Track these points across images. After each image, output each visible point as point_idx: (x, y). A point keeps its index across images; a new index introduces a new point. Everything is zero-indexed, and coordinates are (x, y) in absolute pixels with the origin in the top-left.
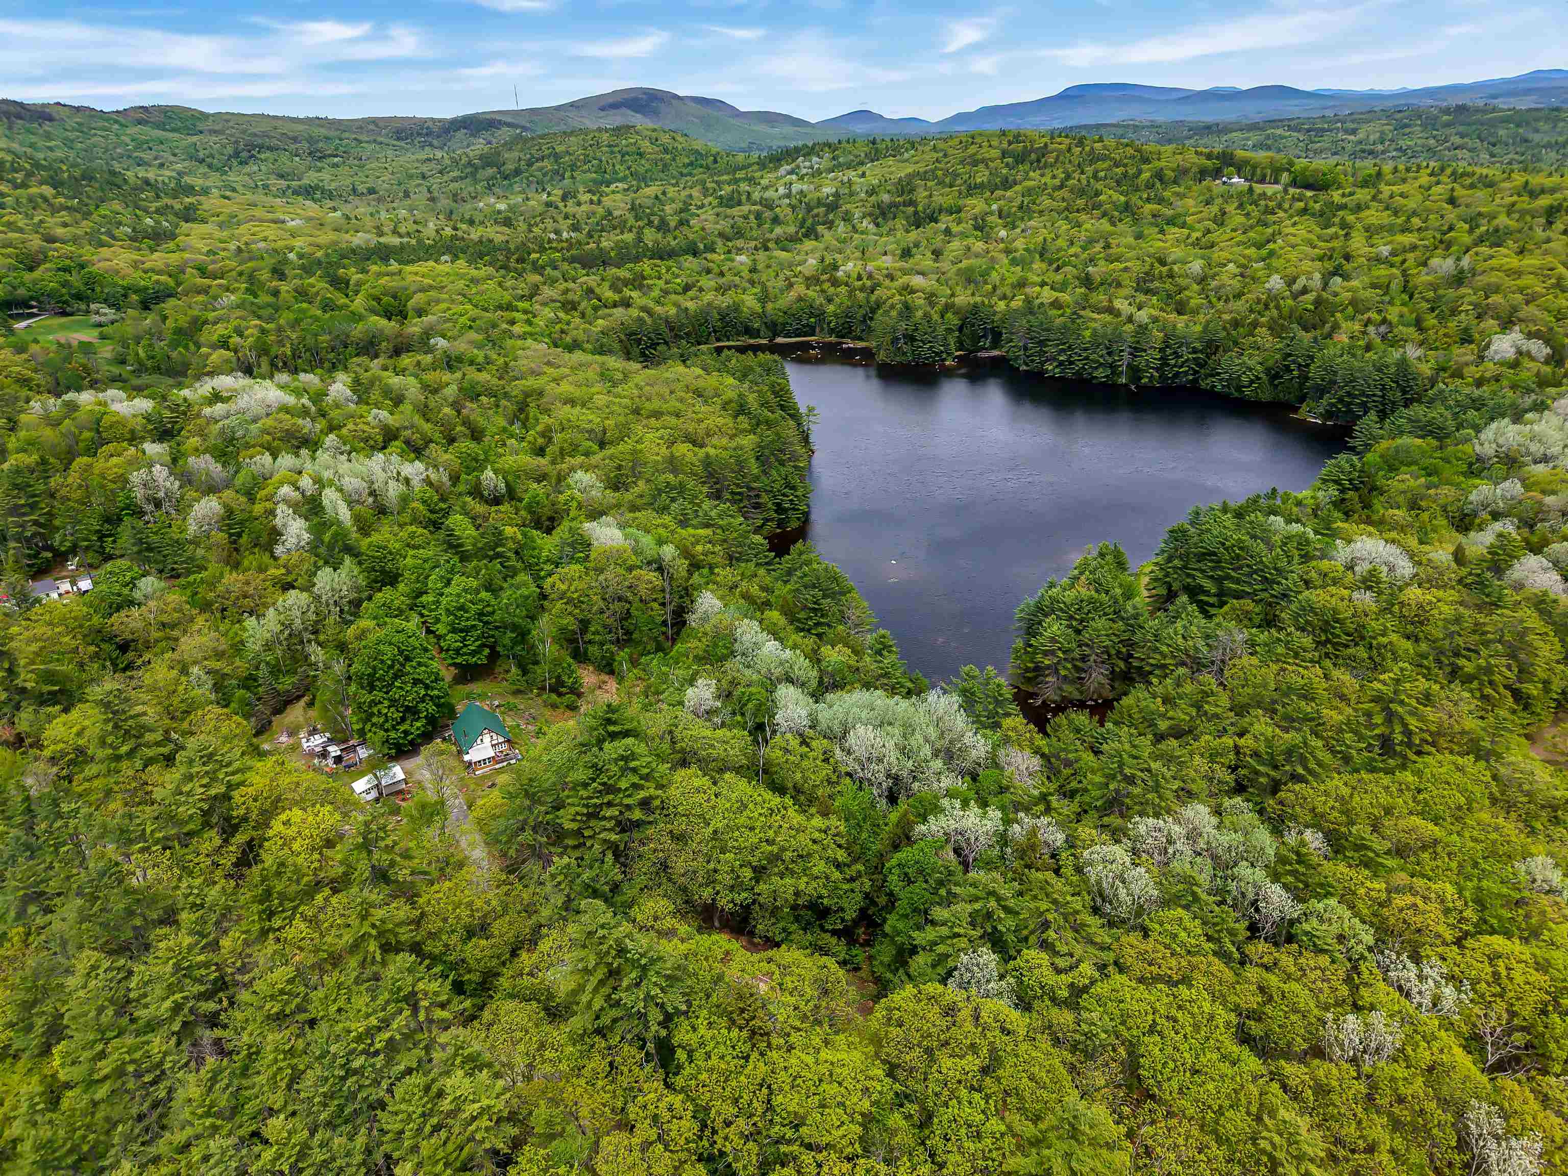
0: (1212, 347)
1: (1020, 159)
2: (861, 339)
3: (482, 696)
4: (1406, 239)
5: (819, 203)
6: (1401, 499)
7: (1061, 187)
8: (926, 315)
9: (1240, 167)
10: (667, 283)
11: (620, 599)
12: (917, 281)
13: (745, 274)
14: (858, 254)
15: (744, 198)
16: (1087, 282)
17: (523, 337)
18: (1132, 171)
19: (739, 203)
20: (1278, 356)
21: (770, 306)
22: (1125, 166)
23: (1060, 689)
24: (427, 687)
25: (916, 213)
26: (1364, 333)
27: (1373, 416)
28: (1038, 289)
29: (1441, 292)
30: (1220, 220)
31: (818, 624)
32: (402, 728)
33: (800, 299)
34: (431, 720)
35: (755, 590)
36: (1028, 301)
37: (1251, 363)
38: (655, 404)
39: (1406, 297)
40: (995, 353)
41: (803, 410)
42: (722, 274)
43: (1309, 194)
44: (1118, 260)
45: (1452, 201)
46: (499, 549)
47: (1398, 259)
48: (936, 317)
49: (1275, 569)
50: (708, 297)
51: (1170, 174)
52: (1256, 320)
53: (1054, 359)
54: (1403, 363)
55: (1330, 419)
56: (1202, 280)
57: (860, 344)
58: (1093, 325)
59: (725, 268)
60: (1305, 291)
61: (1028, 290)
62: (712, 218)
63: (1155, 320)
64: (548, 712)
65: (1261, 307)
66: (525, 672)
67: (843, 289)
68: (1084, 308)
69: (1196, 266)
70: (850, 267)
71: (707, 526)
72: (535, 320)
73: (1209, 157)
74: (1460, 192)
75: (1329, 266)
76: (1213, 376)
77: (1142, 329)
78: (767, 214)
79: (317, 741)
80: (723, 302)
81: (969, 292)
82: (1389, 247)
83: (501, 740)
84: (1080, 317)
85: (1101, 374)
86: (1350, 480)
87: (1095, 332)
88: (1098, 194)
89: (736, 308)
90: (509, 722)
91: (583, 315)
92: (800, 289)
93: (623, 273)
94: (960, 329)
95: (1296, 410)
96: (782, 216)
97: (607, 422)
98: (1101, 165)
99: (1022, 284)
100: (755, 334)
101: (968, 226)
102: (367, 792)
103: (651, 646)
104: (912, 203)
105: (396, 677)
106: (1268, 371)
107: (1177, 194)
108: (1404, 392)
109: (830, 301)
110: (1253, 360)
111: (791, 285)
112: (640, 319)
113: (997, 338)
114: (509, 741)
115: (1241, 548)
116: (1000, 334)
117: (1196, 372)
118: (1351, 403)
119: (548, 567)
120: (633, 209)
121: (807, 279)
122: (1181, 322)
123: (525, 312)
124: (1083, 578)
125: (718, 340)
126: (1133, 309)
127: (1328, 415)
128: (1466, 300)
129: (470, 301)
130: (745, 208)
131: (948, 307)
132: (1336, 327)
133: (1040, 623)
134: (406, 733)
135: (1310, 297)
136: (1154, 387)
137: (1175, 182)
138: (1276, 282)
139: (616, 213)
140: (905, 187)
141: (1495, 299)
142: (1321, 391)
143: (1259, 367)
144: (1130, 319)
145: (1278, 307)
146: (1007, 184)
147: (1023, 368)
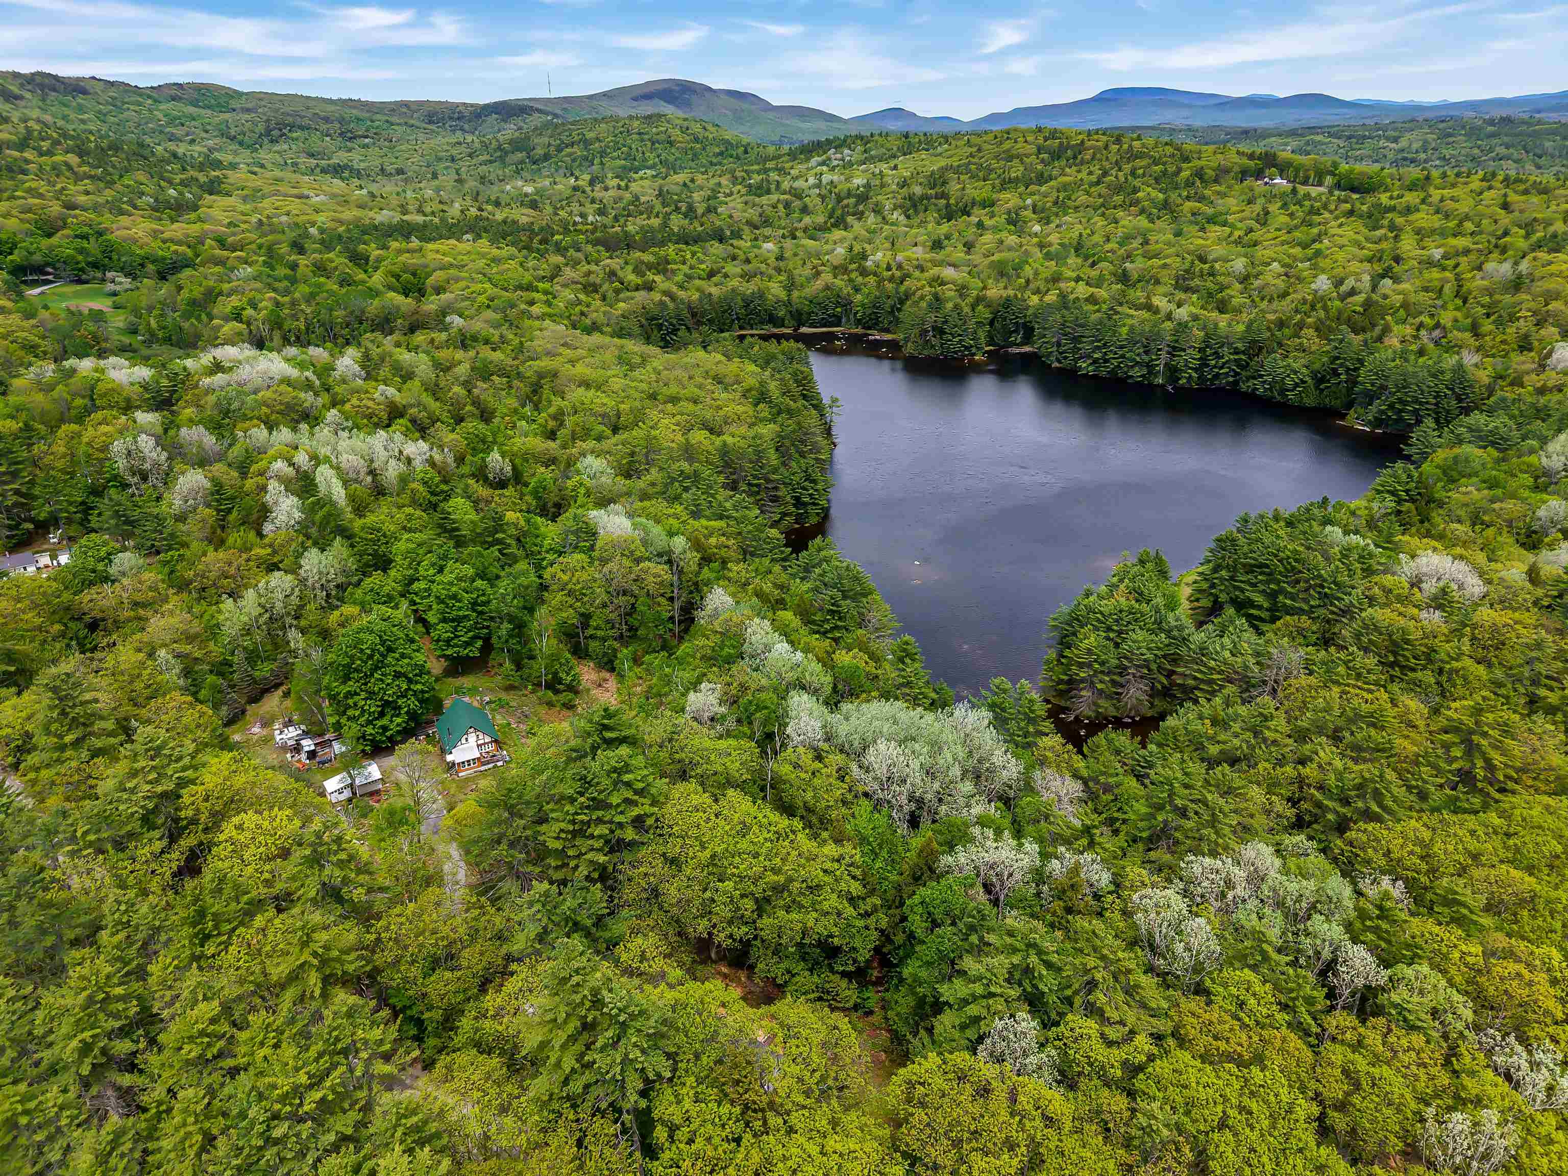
0: (1255, 348)
1: (1056, 155)
2: (887, 331)
3: (473, 691)
4: (1461, 242)
5: (849, 194)
6: (1462, 513)
7: (1098, 183)
8: (956, 307)
9: (1283, 169)
10: (691, 268)
11: (625, 593)
12: (948, 273)
13: (772, 261)
14: (887, 245)
15: (773, 187)
16: (1124, 278)
17: (541, 318)
18: (1172, 169)
19: (768, 192)
20: (1325, 359)
21: (795, 294)
22: (1164, 164)
23: (1095, 704)
24: (410, 681)
25: (948, 206)
26: (1416, 337)
27: (1429, 422)
28: (1073, 284)
29: (1497, 297)
30: (1263, 219)
31: (836, 628)
32: (379, 723)
33: (827, 288)
34: (413, 716)
35: (767, 587)
36: (1063, 296)
37: (1295, 366)
38: (673, 390)
39: (1459, 302)
40: (1027, 349)
41: (826, 401)
42: (748, 261)
43: (1355, 196)
44: (1156, 256)
45: (1505, 206)
46: (500, 536)
47: (1451, 263)
48: (966, 309)
49: (1334, 582)
50: (734, 283)
51: (1210, 173)
52: (1302, 320)
53: (1089, 356)
54: (1459, 368)
55: (1379, 427)
56: (1244, 280)
57: (888, 337)
58: (1129, 322)
59: (751, 256)
60: (1353, 292)
61: (1062, 285)
62: (740, 206)
63: (1195, 318)
64: (543, 710)
65: (1306, 307)
66: (519, 667)
67: (871, 279)
68: (1121, 304)
69: (1239, 265)
70: (879, 257)
71: (721, 517)
72: (555, 302)
73: (1251, 157)
74: (1513, 197)
75: (1378, 268)
76: (1254, 378)
77: (1182, 327)
78: (797, 204)
79: (292, 733)
80: (750, 288)
81: (1002, 285)
82: (1441, 250)
83: (488, 739)
84: (1117, 313)
85: (1137, 373)
86: (1407, 491)
87: (1132, 329)
88: (1136, 190)
89: (761, 295)
90: (500, 720)
91: (604, 298)
92: (827, 277)
93: (647, 257)
94: (991, 323)
95: (1343, 417)
96: (811, 205)
97: (622, 406)
98: (1139, 163)
99: (1056, 279)
100: (781, 323)
101: (1001, 219)
102: (340, 791)
103: (657, 644)
104: (944, 196)
105: (376, 668)
106: (1314, 374)
107: (1219, 193)
108: (1460, 400)
109: (857, 290)
110: (1298, 363)
111: (818, 274)
112: (662, 303)
113: (1029, 333)
114: (496, 741)
115: (1296, 561)
116: (1033, 329)
117: (1237, 374)
118: (1401, 411)
119: (550, 557)
120: (660, 195)
121: (835, 268)
122: (1223, 321)
123: (546, 293)
124: (1122, 587)
125: (741, 328)
126: (1173, 306)
127: (1378, 422)
128: (1524, 306)
129: (490, 280)
130: (774, 197)
131: (979, 300)
132: (1386, 330)
133: (1074, 634)
134: (385, 728)
135: (1359, 299)
136: (1191, 389)
137: (1216, 181)
138: (1323, 283)
139: (643, 199)
140: (937, 181)
141: (1554, 306)
142: (1370, 397)
143: (1304, 370)
144: (1169, 317)
145: (1325, 308)
146: (1042, 179)
147: (1056, 365)
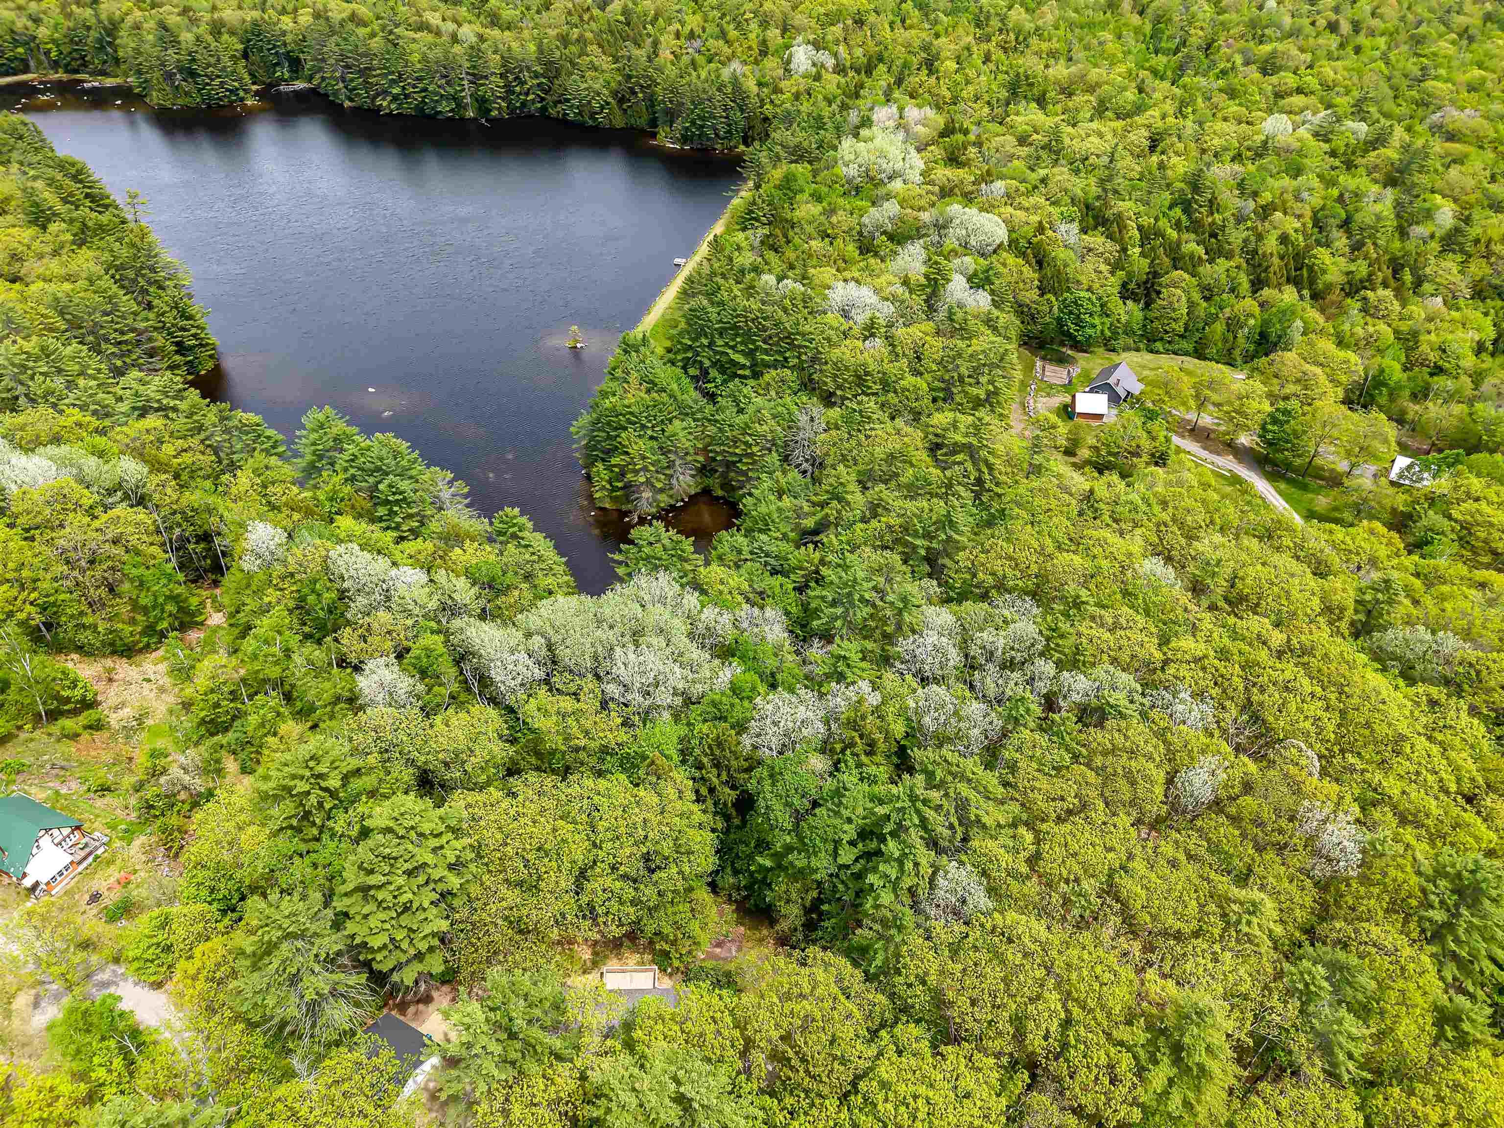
0: (552, 70)
2: (104, 73)
6: (810, 229)
8: (194, 37)
20: (619, 78)
26: (681, 47)
36: (319, 15)
37: (595, 87)
40: (300, 85)
48: (209, 40)
52: (580, 34)
53: (385, 92)
58: (416, 47)
64: (70, 748)
77: (475, 52)
83: (64, 831)
85: (445, 107)
87: (424, 59)
94: (245, 55)
110: (597, 83)
117: (543, 99)
118: (702, 127)
122: (511, 41)
124: (631, 379)
131: (216, 25)
132: (655, 41)
136: (502, 119)
143: (605, 91)
144: (455, 39)
147: (347, 104)
